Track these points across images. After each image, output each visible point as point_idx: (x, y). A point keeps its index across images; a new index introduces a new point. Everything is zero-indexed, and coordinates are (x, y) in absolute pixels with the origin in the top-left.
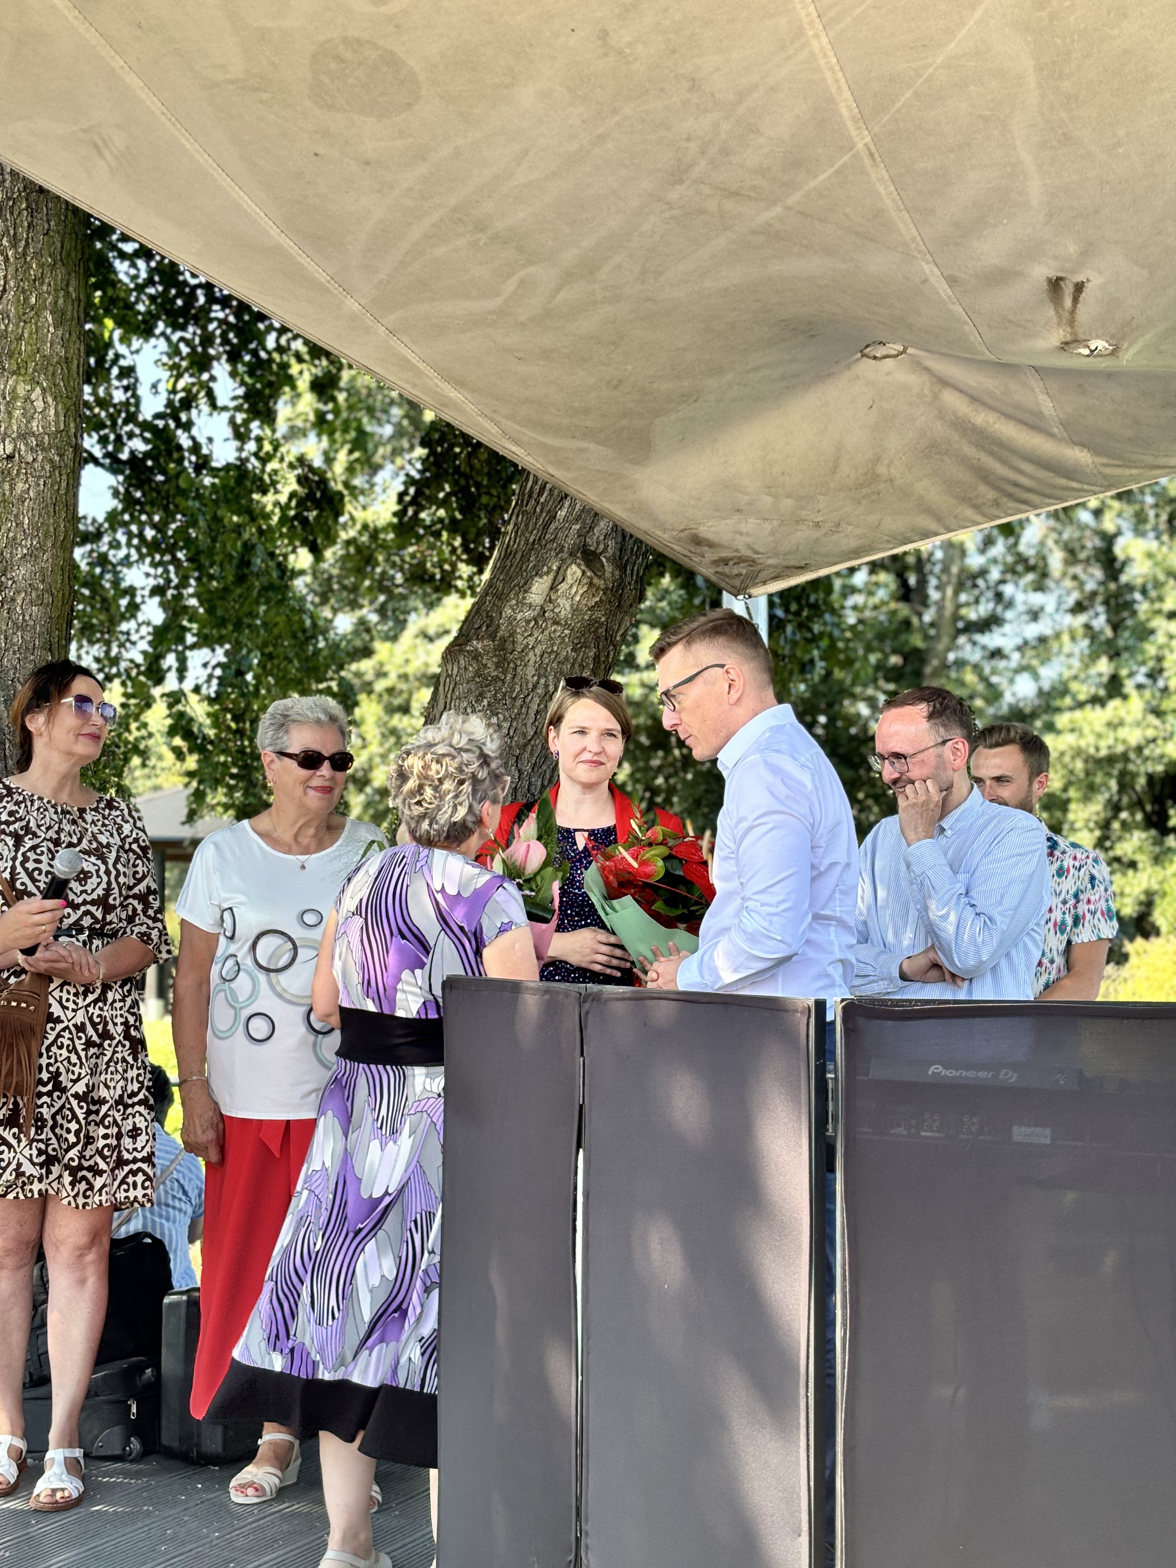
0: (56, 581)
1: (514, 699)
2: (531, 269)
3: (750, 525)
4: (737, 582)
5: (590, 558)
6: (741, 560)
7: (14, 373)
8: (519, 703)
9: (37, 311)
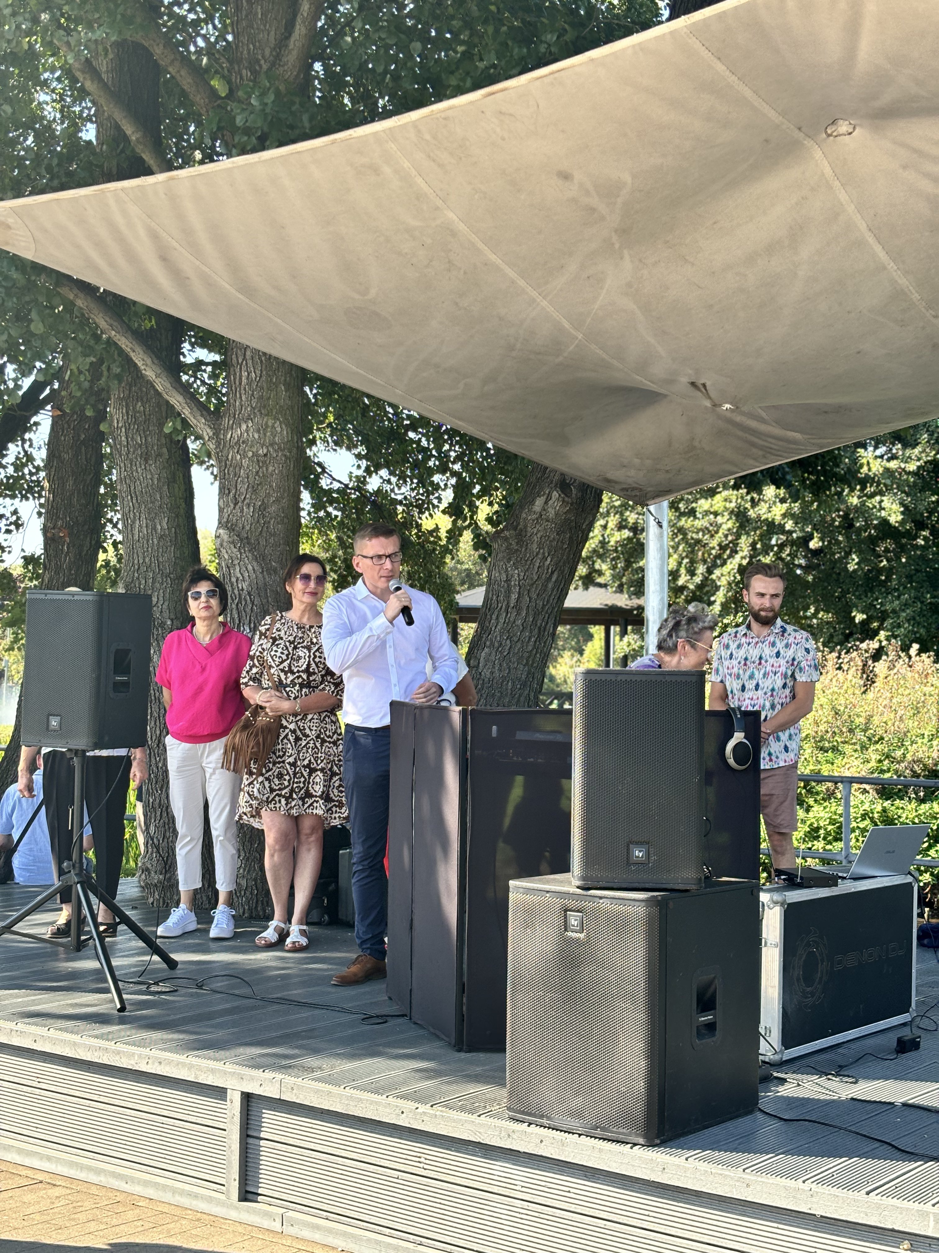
5: (564, 490)
8: (529, 562)
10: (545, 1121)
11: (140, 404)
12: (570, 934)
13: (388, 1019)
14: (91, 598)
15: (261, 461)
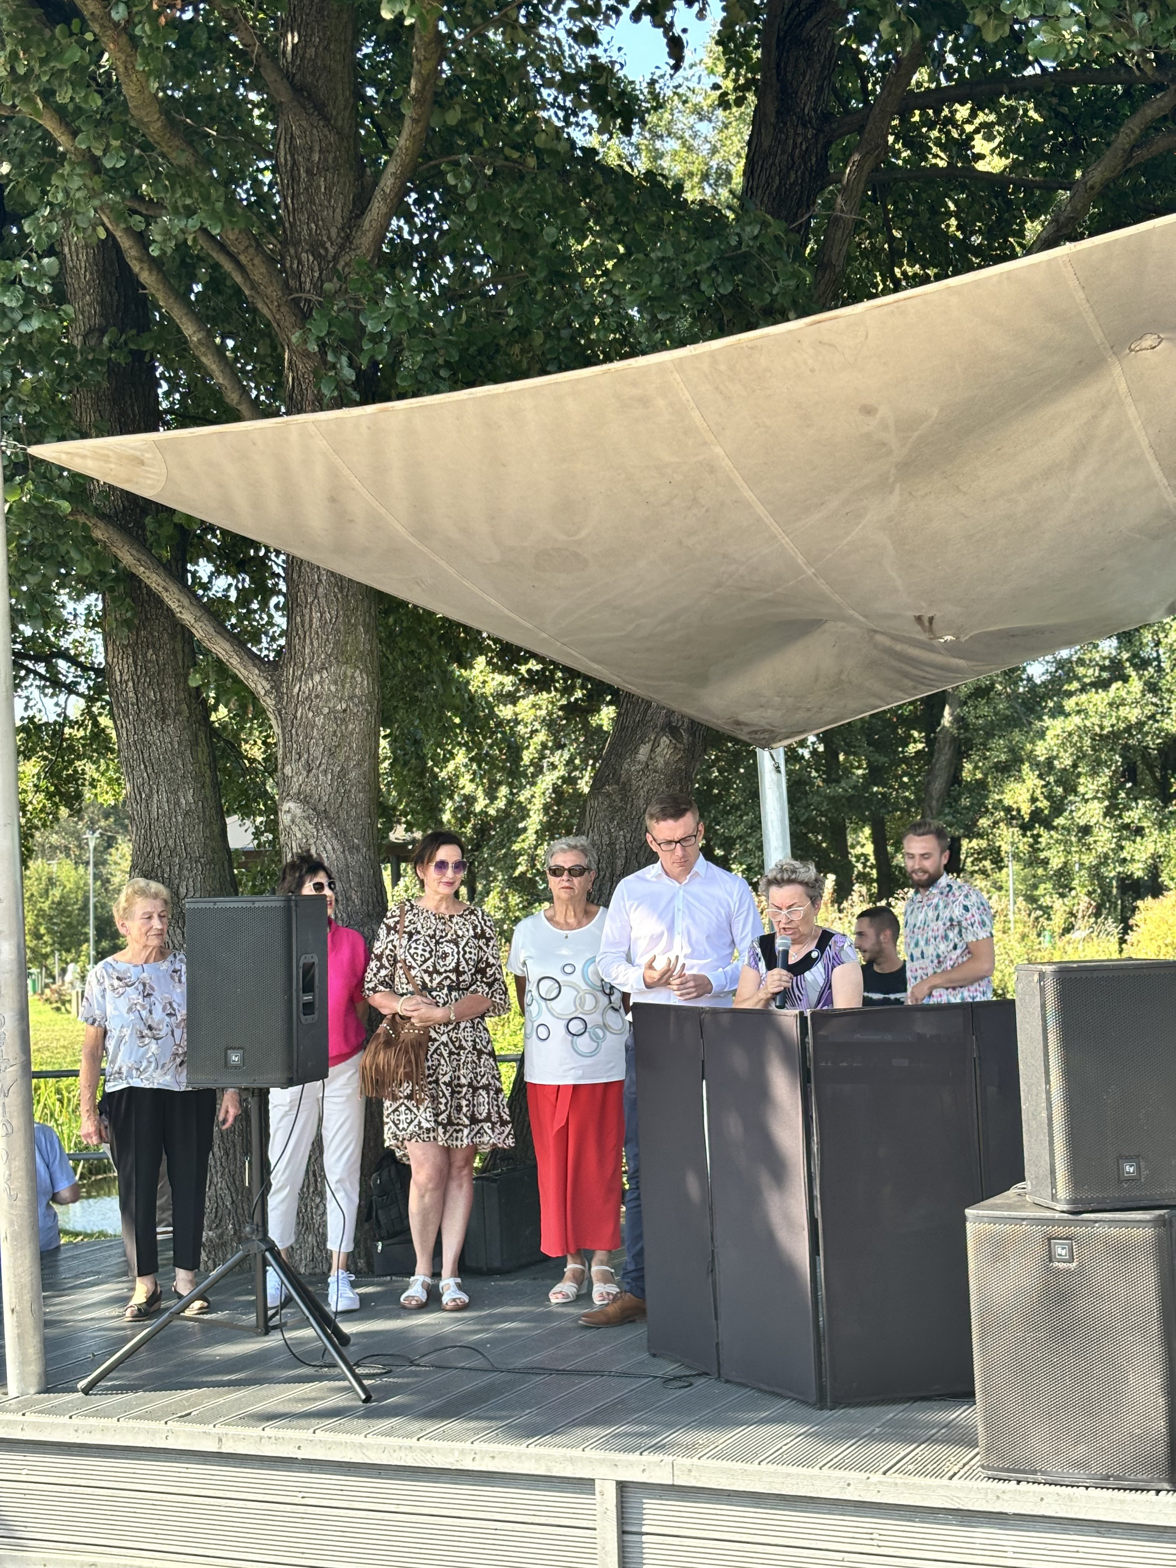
3: (770, 712)
4: (763, 742)
5: (673, 731)
6: (764, 731)
7: (344, 663)
8: (636, 821)
9: (355, 626)
10: (1039, 1477)
11: (151, 651)
12: (1056, 1264)
13: (692, 1380)
14: (278, 904)
15: (340, 718)
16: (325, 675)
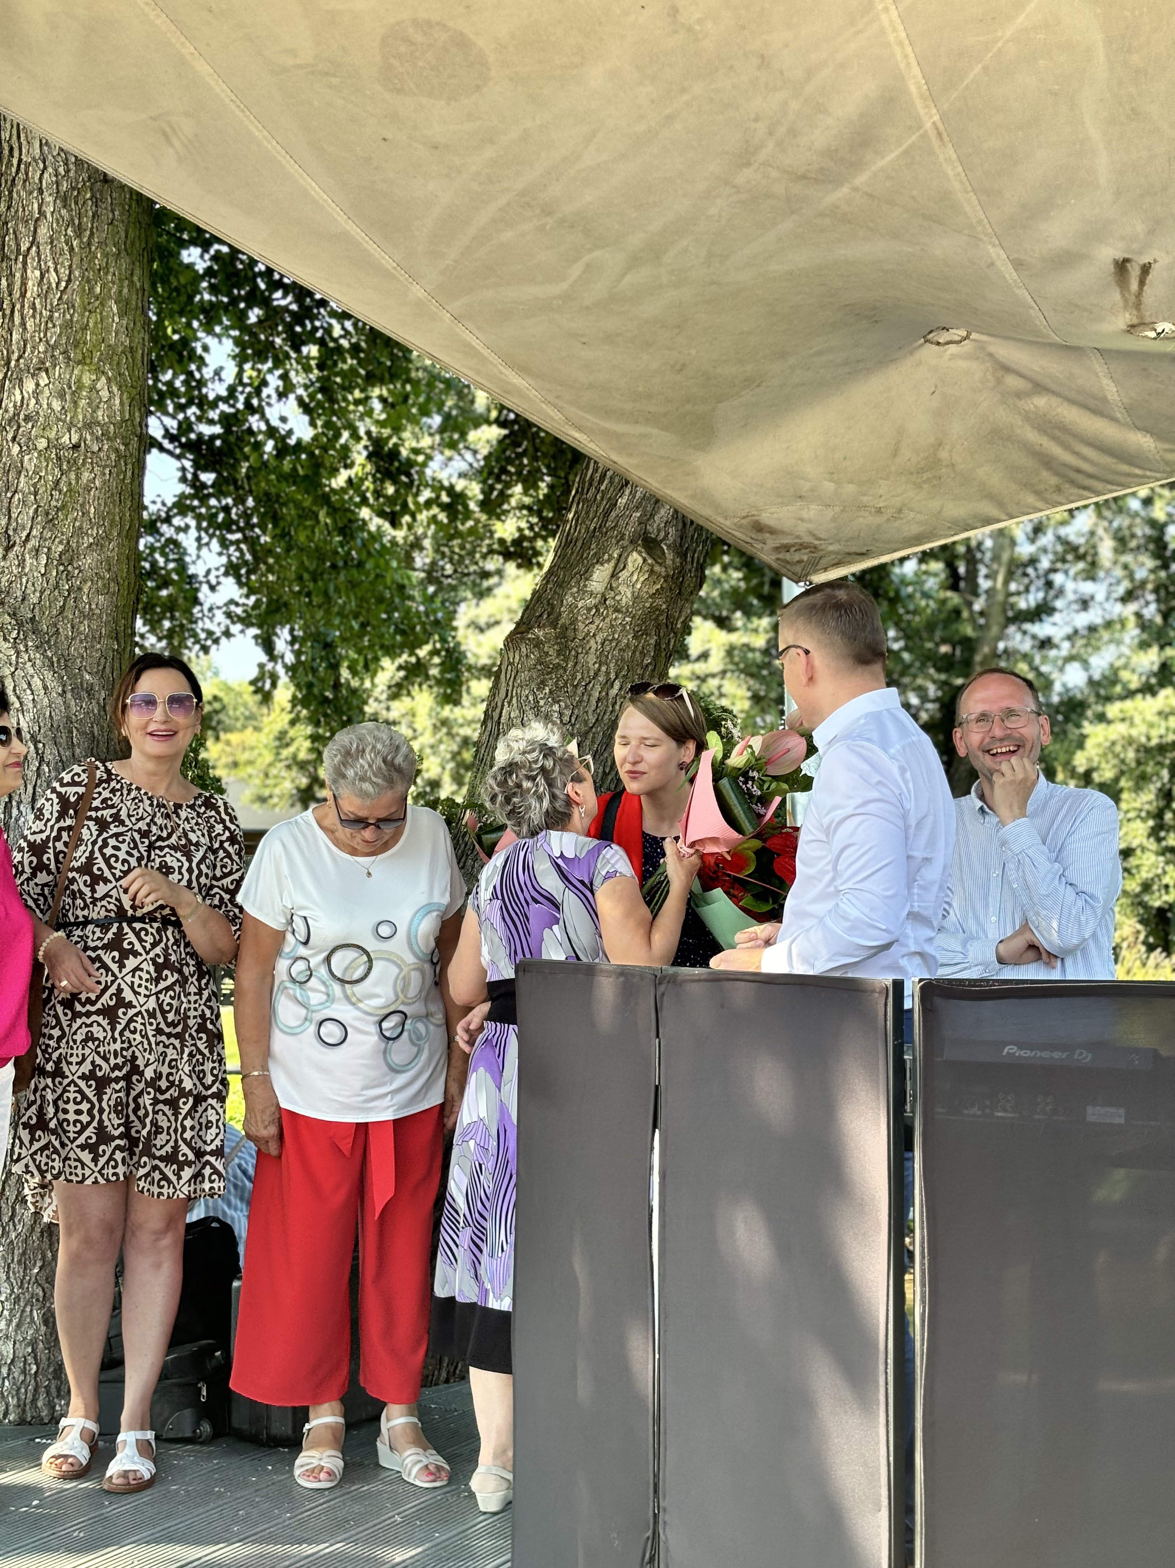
0: (122, 570)
1: (576, 686)
2: (597, 254)
3: (812, 511)
4: (798, 569)
5: (650, 545)
6: (802, 547)
9: (103, 300)
15: (67, 459)
16: (43, 380)
